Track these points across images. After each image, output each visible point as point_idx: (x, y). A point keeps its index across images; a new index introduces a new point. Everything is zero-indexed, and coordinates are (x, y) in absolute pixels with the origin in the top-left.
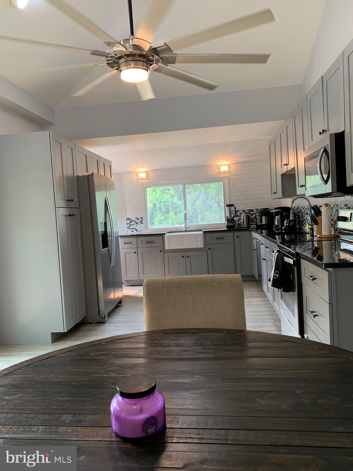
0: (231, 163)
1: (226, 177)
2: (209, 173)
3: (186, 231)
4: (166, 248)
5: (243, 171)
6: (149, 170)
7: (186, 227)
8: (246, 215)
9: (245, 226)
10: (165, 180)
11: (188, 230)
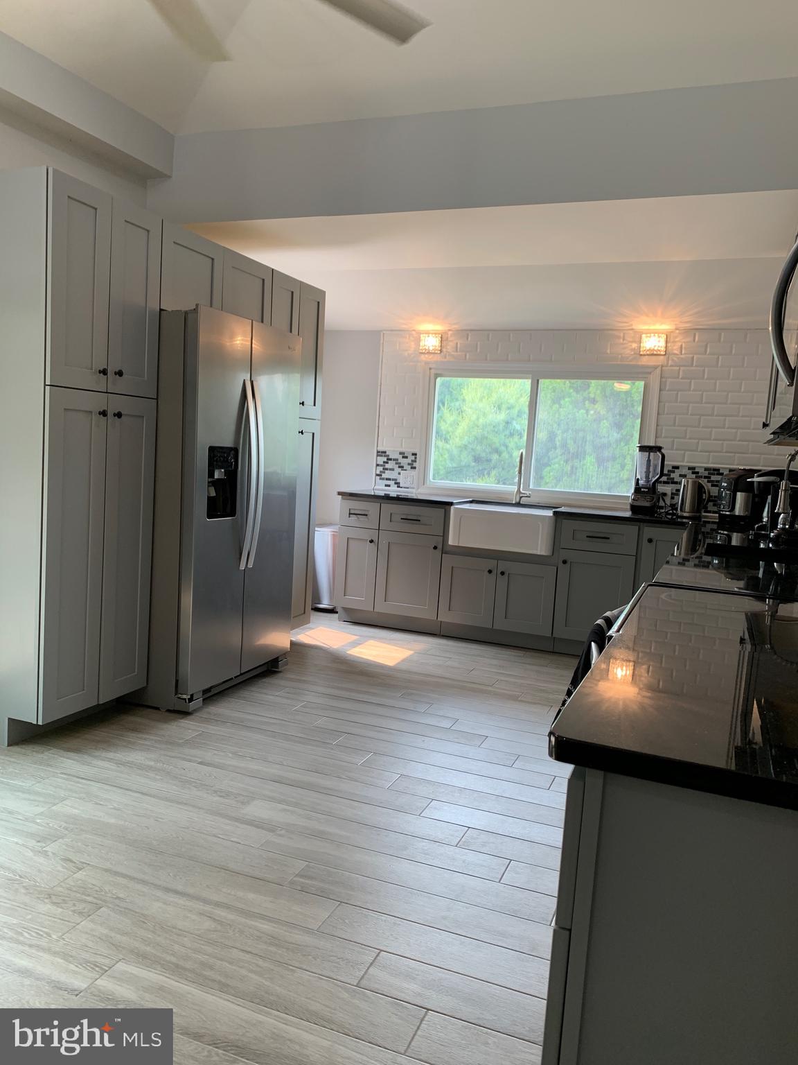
0: (677, 329)
1: (655, 367)
2: (608, 351)
3: (518, 505)
4: (450, 542)
5: (710, 354)
6: (449, 330)
7: (520, 493)
8: (694, 483)
9: (685, 514)
10: (486, 360)
11: (524, 501)
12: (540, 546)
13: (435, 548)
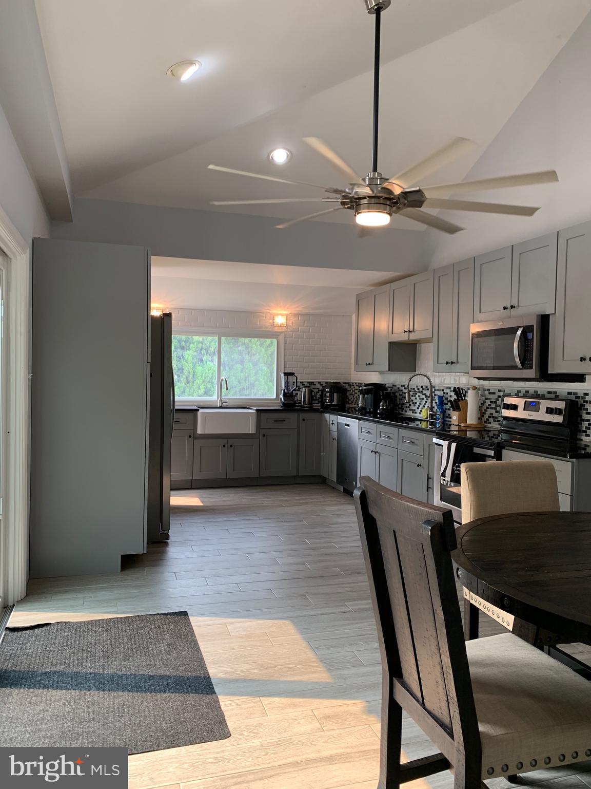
0: (290, 314)
1: (282, 332)
2: (258, 323)
3: (221, 407)
4: (199, 432)
5: (306, 326)
6: (167, 308)
7: (222, 401)
8: (309, 390)
9: (306, 406)
10: (191, 325)
11: (224, 405)
12: (251, 429)
13: (190, 436)
